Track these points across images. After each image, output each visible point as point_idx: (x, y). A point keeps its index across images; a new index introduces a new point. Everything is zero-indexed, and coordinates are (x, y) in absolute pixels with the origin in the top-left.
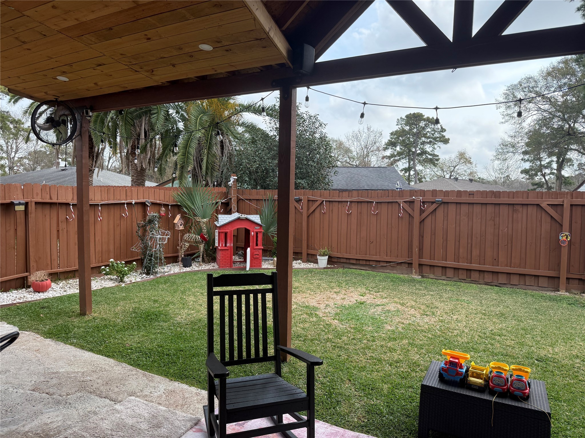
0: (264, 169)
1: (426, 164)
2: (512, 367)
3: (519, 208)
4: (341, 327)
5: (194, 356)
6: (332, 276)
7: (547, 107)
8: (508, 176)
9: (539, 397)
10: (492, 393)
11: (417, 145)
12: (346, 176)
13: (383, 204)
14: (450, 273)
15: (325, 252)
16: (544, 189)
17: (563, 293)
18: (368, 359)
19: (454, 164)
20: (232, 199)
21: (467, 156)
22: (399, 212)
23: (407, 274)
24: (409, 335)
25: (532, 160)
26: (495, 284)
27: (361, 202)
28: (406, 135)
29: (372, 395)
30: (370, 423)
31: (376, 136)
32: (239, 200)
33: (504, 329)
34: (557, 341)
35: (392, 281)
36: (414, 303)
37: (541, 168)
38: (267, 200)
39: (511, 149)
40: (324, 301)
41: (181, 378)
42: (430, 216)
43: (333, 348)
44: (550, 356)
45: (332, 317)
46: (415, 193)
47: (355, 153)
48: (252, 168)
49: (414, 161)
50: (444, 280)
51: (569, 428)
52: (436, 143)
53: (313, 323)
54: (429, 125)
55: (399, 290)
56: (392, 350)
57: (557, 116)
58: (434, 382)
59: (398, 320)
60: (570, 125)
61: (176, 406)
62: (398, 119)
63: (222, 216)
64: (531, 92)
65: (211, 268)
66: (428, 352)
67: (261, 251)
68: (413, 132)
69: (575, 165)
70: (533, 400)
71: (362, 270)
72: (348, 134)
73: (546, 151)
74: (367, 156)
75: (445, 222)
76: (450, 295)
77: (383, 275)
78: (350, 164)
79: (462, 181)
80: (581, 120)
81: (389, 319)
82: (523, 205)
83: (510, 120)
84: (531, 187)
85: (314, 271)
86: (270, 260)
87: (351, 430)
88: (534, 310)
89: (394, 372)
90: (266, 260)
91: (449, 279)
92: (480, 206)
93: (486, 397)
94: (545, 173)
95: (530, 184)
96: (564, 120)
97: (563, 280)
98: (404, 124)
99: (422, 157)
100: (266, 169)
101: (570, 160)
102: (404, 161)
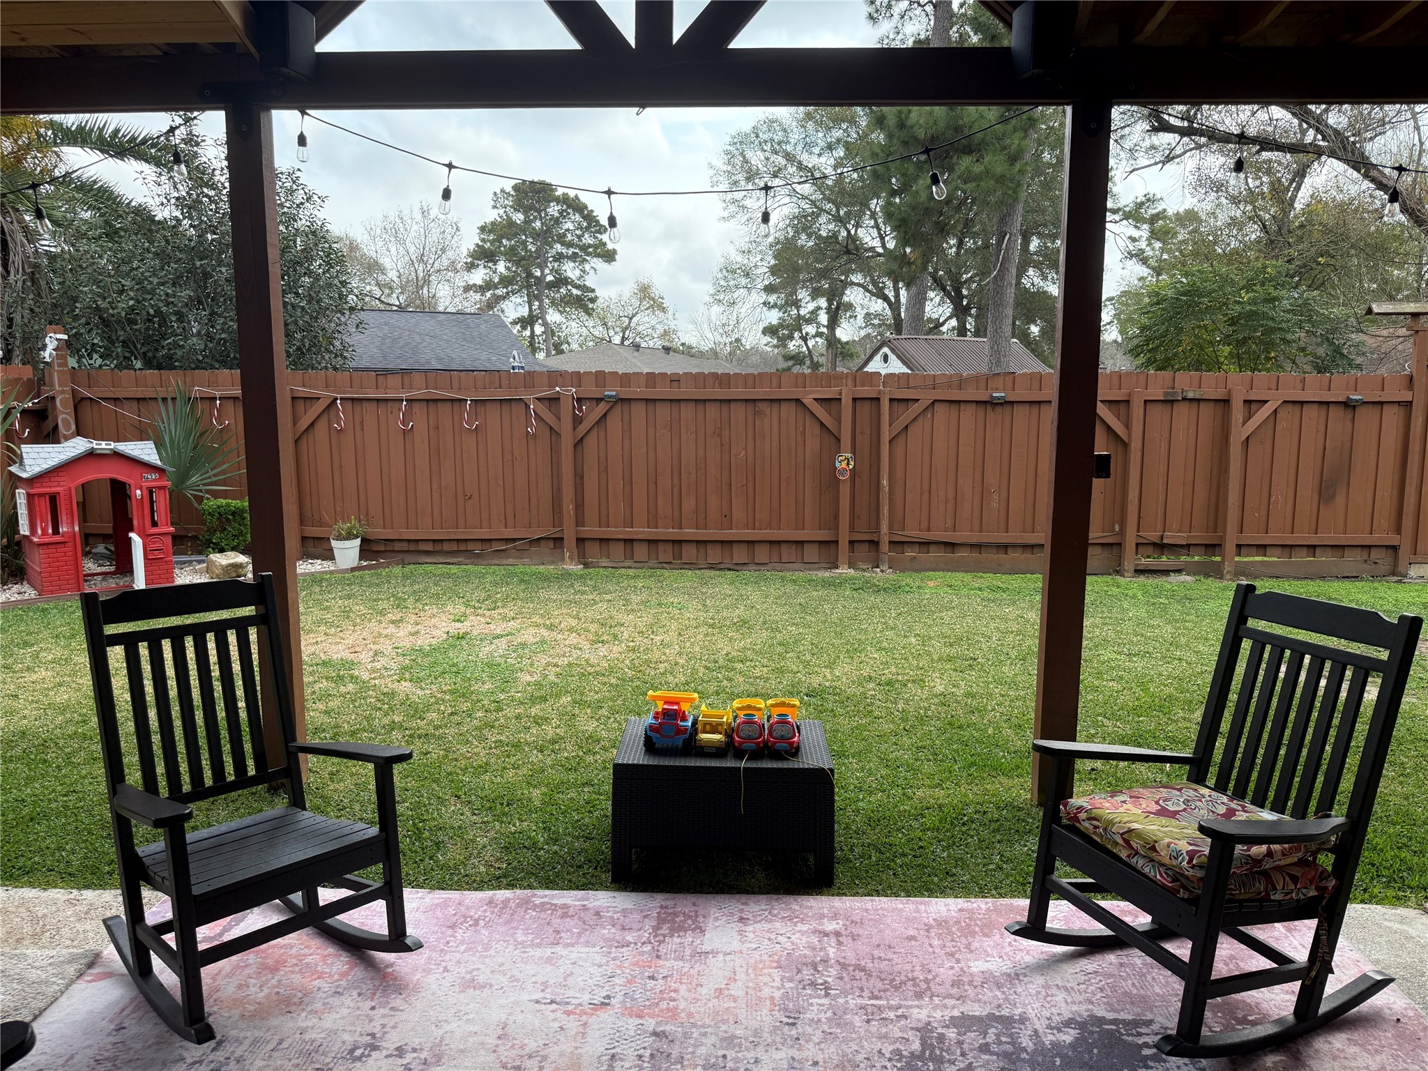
0: (152, 312)
1: (568, 309)
2: (770, 702)
3: (763, 407)
4: (418, 694)
5: (32, 820)
6: (377, 585)
7: (806, 189)
8: (738, 340)
9: (815, 747)
10: (739, 754)
11: (546, 262)
12: (381, 334)
13: (488, 405)
14: (641, 551)
15: (351, 528)
16: (805, 367)
17: (844, 571)
18: (491, 748)
19: (630, 311)
20: (58, 401)
21: (656, 291)
22: (528, 424)
23: (553, 563)
24: (572, 686)
25: (783, 306)
26: (727, 566)
27: (436, 401)
28: (516, 235)
29: (511, 815)
30: (515, 868)
31: (444, 232)
32: (79, 403)
33: (749, 649)
34: (839, 657)
35: (522, 581)
36: (573, 622)
37: (799, 322)
38: (169, 400)
39: (744, 281)
40: (366, 645)
41: (11, 876)
42: (595, 429)
43: (407, 741)
44: (827, 684)
45: (395, 677)
46: (560, 379)
47: (393, 275)
48: (113, 309)
49: (541, 302)
50: (629, 568)
51: (861, 797)
52: (588, 258)
53: (348, 696)
54: (569, 214)
55: (539, 598)
56: (539, 721)
57: (825, 211)
58: (635, 755)
59: (544, 659)
60: (849, 232)
61: (18, 941)
62: (495, 194)
63: (35, 450)
64: (776, 153)
65: (13, 599)
66: (613, 711)
67: (169, 540)
68: (534, 229)
69: (858, 317)
70: (806, 753)
71: (448, 563)
72: (373, 223)
73: (807, 287)
74: (427, 281)
75: (627, 443)
76: (645, 596)
77: (500, 571)
78: (382, 302)
79: (648, 351)
80: (867, 222)
81: (525, 661)
82: (771, 400)
83: (739, 215)
84: (782, 365)
85: (326, 580)
86: (196, 561)
87: (476, 889)
88: (798, 607)
89: (549, 762)
90: (184, 563)
91: (639, 564)
92: (691, 406)
93: (730, 763)
94: (807, 334)
95: (780, 358)
96: (838, 219)
97: (844, 545)
98: (511, 207)
99: (558, 292)
100: (158, 312)
101: (850, 306)
102: (519, 300)
